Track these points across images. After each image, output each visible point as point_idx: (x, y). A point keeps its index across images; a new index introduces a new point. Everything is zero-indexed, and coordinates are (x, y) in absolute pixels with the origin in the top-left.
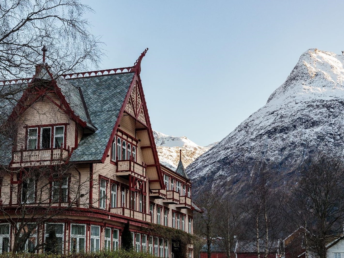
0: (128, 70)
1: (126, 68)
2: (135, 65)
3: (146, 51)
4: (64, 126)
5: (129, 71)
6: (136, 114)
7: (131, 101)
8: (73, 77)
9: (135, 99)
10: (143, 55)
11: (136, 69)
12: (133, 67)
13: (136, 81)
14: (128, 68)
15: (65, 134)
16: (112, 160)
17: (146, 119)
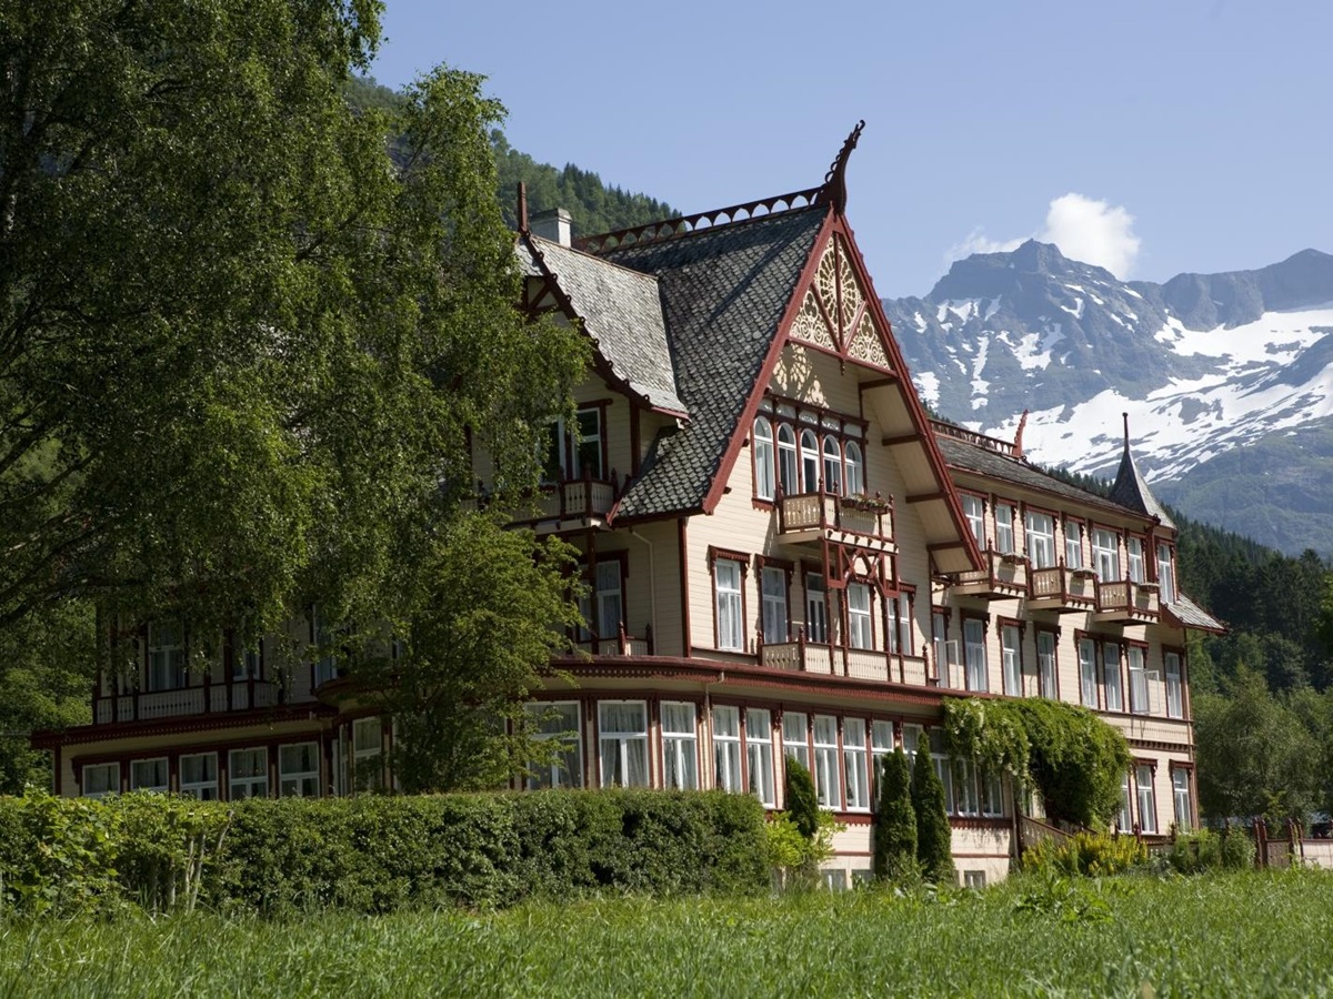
0: (809, 200)
1: (802, 193)
2: (829, 179)
3: (857, 132)
4: (597, 409)
5: (812, 202)
6: (838, 344)
7: (814, 304)
8: (625, 242)
9: (834, 291)
10: (851, 144)
11: (831, 195)
12: (823, 187)
13: (834, 233)
14: (807, 194)
15: (604, 435)
16: (760, 497)
17: (886, 350)
